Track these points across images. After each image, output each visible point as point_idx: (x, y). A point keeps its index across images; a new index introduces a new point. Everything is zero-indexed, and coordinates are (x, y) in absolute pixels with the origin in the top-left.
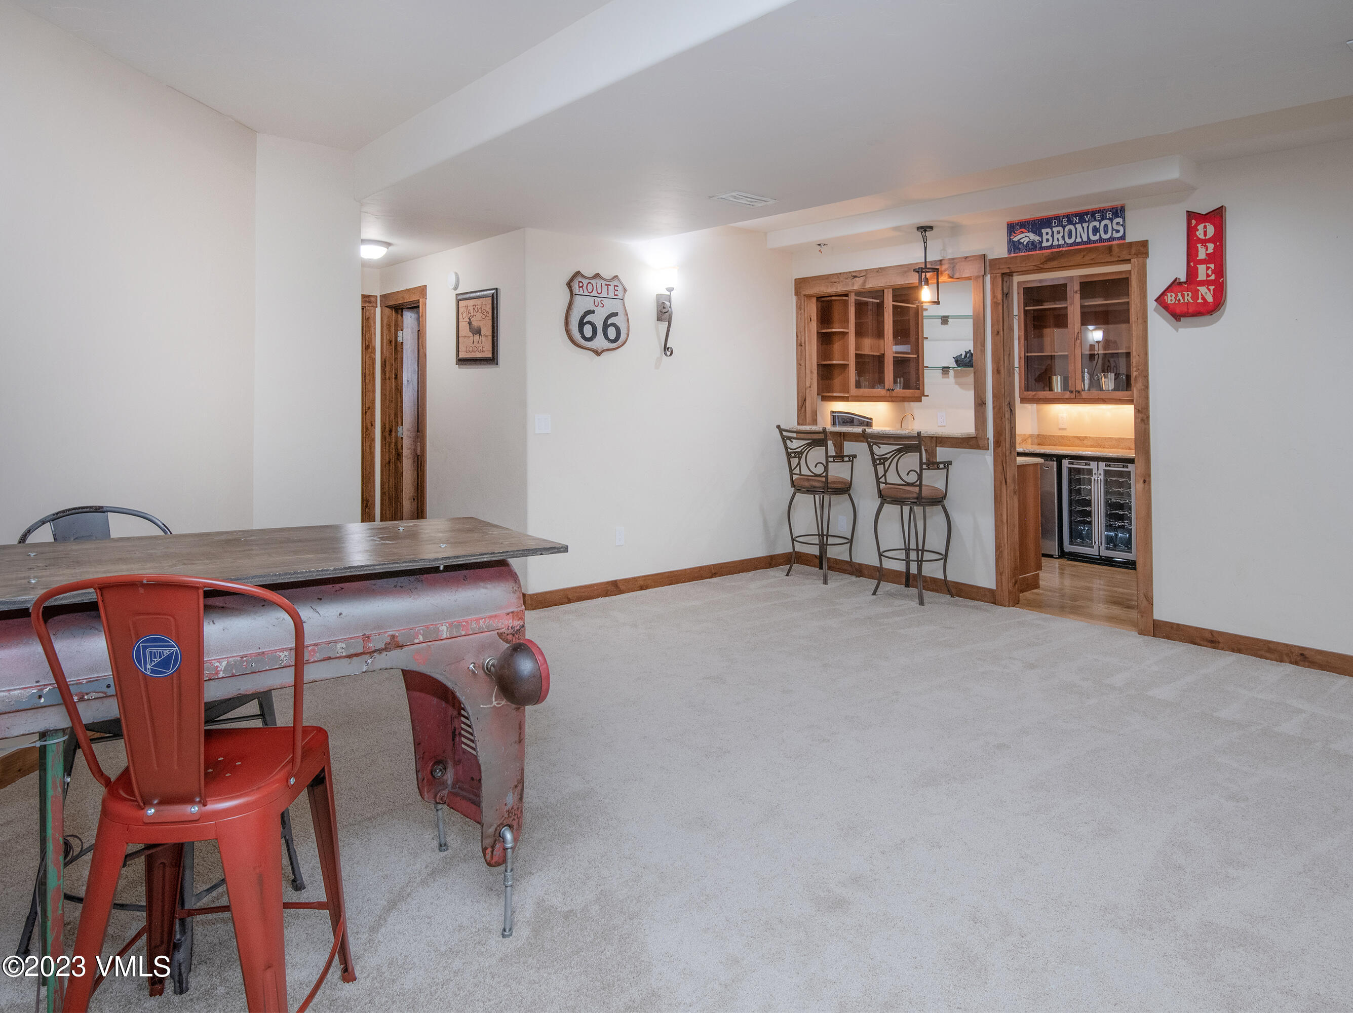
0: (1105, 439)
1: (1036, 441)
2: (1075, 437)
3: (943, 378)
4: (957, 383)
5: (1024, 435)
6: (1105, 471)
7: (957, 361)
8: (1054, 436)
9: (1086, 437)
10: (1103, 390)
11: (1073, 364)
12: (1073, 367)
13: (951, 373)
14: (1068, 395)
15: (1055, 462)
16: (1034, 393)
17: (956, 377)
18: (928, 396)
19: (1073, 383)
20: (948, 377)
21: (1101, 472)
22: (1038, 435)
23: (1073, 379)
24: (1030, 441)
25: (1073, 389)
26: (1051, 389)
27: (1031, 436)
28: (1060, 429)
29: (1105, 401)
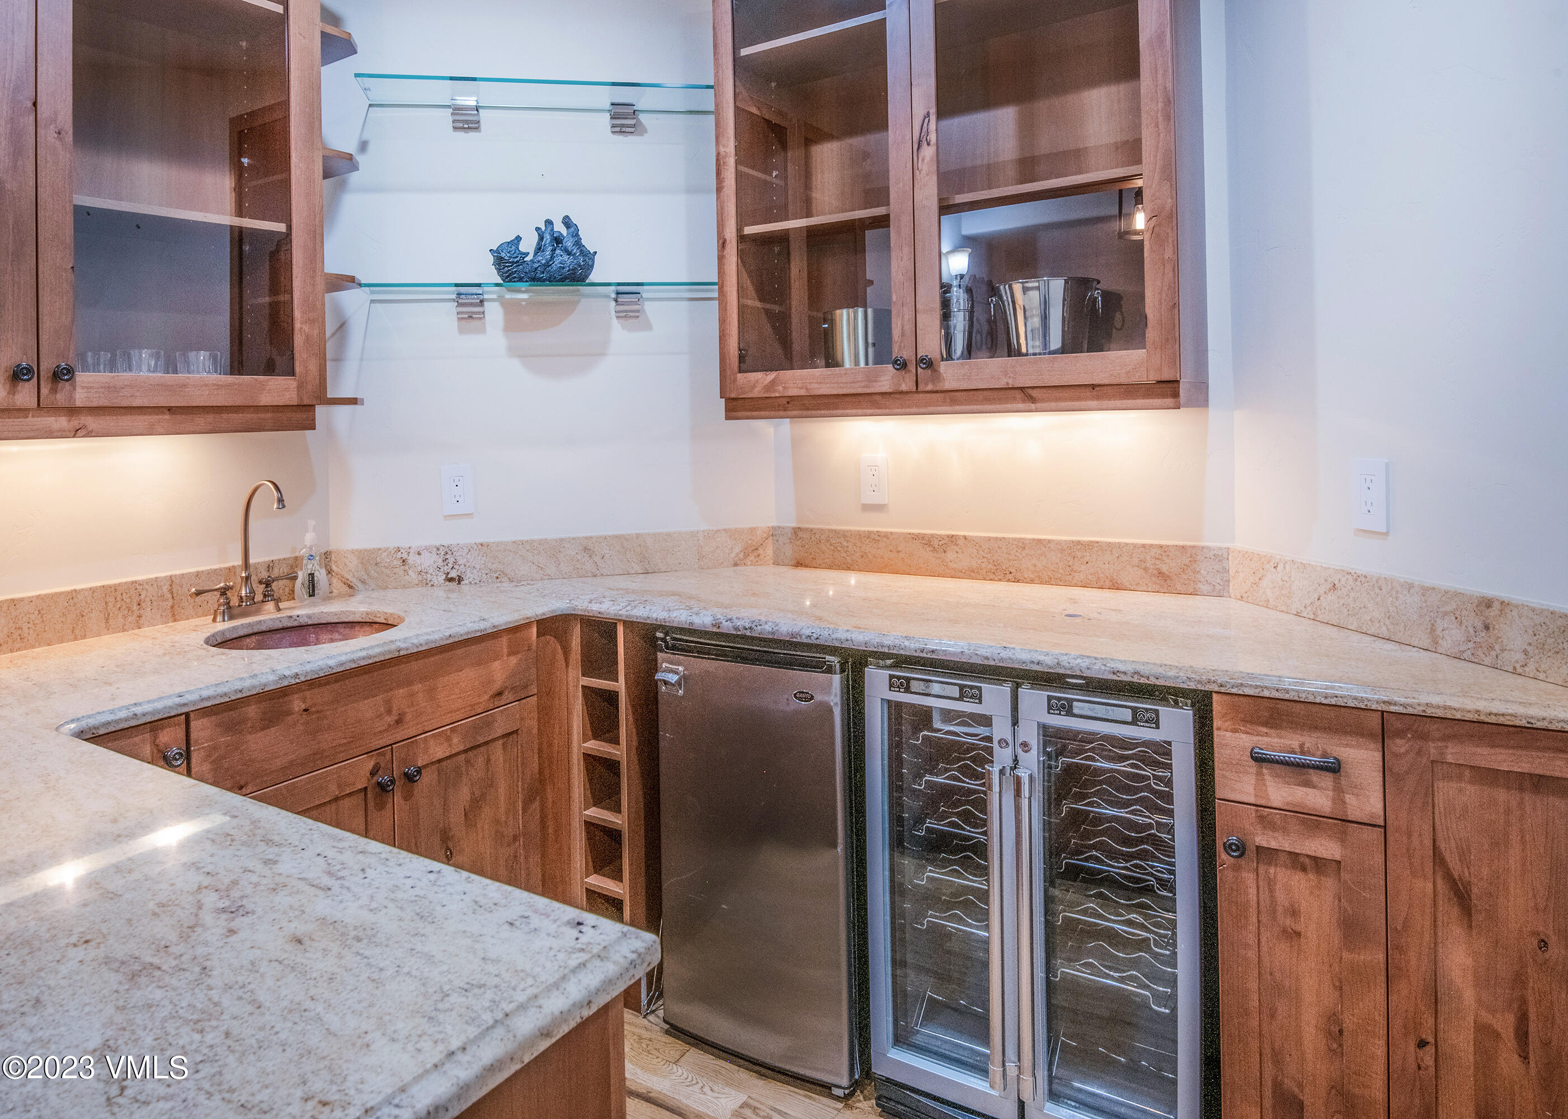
0: (1022, 545)
1: (788, 551)
2: (915, 537)
3: (461, 331)
4: (513, 351)
5: (752, 530)
6: (1045, 731)
7: (500, 262)
8: (844, 535)
9: (952, 539)
10: (1019, 354)
11: (907, 250)
12: (907, 263)
13: (494, 312)
14: (887, 379)
15: (837, 679)
16: (771, 376)
17: (510, 327)
18: (353, 401)
19: (909, 328)
20: (483, 331)
21: (1029, 733)
22: (796, 531)
23: (908, 314)
24: (769, 551)
25: (907, 354)
26: (832, 361)
27: (774, 533)
28: (867, 508)
29: (1033, 400)
